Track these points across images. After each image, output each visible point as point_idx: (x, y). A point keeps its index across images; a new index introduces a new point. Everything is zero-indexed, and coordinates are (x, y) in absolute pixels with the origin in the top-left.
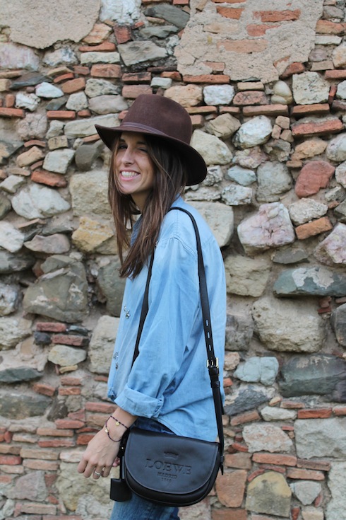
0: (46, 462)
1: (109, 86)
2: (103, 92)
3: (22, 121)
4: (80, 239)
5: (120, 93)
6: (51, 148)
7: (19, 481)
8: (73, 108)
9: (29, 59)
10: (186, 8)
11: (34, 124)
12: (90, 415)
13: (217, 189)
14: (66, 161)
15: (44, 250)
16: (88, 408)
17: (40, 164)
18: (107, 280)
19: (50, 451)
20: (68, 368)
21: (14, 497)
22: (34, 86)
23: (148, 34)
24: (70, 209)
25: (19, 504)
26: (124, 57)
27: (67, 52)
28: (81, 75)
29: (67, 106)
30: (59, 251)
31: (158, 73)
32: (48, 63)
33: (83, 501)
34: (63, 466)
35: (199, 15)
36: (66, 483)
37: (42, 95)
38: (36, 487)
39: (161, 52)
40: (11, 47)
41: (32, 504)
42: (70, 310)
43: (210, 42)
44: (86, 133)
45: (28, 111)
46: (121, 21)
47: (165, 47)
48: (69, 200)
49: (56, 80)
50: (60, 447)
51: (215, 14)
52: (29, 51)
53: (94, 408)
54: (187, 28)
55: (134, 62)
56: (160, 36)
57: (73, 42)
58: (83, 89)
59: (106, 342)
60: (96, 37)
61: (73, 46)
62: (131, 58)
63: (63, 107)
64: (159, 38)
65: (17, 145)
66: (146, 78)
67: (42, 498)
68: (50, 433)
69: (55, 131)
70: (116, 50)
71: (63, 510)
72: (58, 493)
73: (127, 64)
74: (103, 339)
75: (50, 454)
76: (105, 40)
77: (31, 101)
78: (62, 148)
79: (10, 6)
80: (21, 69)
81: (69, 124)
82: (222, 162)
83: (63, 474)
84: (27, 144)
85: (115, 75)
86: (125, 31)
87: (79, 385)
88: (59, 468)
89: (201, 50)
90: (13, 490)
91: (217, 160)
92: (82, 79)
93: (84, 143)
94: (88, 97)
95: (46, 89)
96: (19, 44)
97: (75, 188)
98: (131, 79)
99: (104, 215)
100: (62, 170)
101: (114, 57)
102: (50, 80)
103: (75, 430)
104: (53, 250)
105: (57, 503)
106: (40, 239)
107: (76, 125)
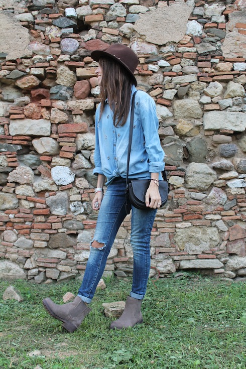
0: (170, 229)
1: (191, 62)
2: (189, 64)
3: (152, 77)
4: (180, 129)
5: (196, 65)
6: (166, 88)
7: (157, 238)
8: (175, 71)
9: (154, 49)
10: (224, 30)
11: (158, 78)
12: (189, 206)
13: (240, 107)
14: (174, 94)
15: (164, 134)
16: (188, 203)
17: (161, 95)
18: (193, 147)
19: (171, 224)
20: (178, 186)
21: (155, 245)
22: (156, 61)
23: (207, 40)
24: (174, 116)
25: (157, 249)
26: (198, 50)
27: (171, 47)
28: (179, 57)
29: (173, 70)
30: (171, 134)
31: (213, 57)
32: (163, 51)
33: (187, 245)
34: (177, 230)
35: (230, 33)
36: (180, 238)
37: (161, 65)
38: (166, 240)
39: (214, 48)
40: (145, 45)
41: (163, 248)
42: (177, 160)
43: (236, 44)
44: (181, 82)
45: (154, 72)
46: (195, 35)
47: (215, 46)
48: (173, 112)
49: (167, 59)
50: (176, 221)
51: (237, 33)
52: (154, 46)
53: (191, 203)
54: (226, 38)
55: (202, 52)
56: (214, 41)
57: (175, 43)
58: (180, 63)
59: (195, 174)
60: (185, 41)
61: (174, 45)
62: (201, 50)
63: (171, 71)
64: (213, 42)
65: (150, 87)
66: (209, 59)
67: (168, 245)
68: (171, 216)
69: (168, 81)
70: (194, 47)
71: (179, 249)
72: (175, 242)
73: (199, 53)
74: (194, 172)
75: (171, 225)
76: (188, 42)
77: (156, 68)
78: (171, 89)
79: (145, 26)
80: (149, 54)
81: (174, 78)
82: (242, 95)
83: (178, 234)
84: (154, 87)
85: (194, 57)
86: (199, 39)
87: (184, 193)
88: (175, 231)
89: (232, 47)
90: (154, 242)
91: (240, 94)
92: (179, 59)
93: (181, 86)
94: (182, 67)
95: (162, 63)
96: (149, 43)
97: (177, 106)
98: (202, 59)
99: (189, 119)
100: (172, 98)
101: (194, 49)
102: (164, 59)
103: (182, 213)
104: (168, 134)
105: (175, 247)
106: (163, 129)
107: (177, 78)
